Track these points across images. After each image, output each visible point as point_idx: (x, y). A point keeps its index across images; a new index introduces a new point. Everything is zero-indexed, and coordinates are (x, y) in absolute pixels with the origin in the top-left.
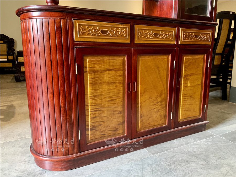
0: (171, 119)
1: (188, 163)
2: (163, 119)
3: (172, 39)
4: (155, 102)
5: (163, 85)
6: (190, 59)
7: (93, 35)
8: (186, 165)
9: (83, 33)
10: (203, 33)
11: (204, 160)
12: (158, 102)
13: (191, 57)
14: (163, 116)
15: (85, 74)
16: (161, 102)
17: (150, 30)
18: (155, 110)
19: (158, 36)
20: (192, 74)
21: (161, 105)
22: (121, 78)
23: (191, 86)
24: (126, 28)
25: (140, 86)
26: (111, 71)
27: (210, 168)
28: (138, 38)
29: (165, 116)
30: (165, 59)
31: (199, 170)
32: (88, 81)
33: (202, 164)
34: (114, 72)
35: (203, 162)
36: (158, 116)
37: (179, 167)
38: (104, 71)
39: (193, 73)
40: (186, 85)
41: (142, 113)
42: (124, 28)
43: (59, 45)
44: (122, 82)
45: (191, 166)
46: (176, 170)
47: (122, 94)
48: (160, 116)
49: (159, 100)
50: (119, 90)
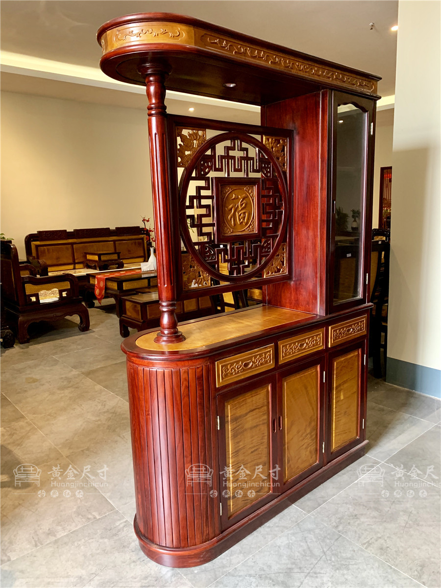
0: (324, 452)
1: (357, 518)
2: (314, 456)
3: (320, 344)
4: (304, 435)
5: (313, 409)
6: (342, 362)
7: (235, 374)
8: (356, 521)
9: (226, 375)
10: (355, 323)
11: (376, 509)
12: (307, 434)
13: (343, 359)
14: (313, 452)
15: (226, 425)
16: (311, 433)
17: (294, 343)
18: (304, 447)
19: (304, 347)
20: (345, 382)
21: (311, 436)
22: (265, 417)
23: (345, 398)
24: (270, 351)
25: (286, 419)
26: (254, 411)
27: (385, 521)
28: (283, 357)
29: (316, 450)
30: (313, 373)
31: (373, 527)
32: (230, 434)
33: (375, 517)
34: (257, 410)
35: (375, 514)
36: (308, 453)
37: (349, 527)
38: (246, 414)
39: (347, 380)
40: (338, 399)
41: (289, 456)
42: (267, 352)
43: (200, 399)
44: (266, 421)
45: (363, 522)
46: (346, 532)
47: (266, 437)
48: (310, 452)
49: (308, 431)
50: (263, 434)
